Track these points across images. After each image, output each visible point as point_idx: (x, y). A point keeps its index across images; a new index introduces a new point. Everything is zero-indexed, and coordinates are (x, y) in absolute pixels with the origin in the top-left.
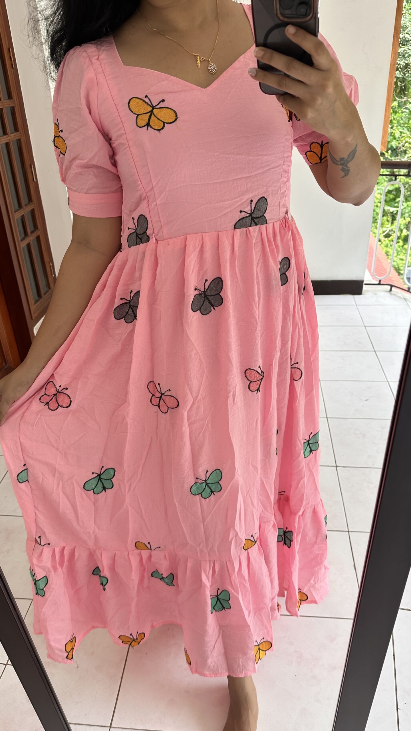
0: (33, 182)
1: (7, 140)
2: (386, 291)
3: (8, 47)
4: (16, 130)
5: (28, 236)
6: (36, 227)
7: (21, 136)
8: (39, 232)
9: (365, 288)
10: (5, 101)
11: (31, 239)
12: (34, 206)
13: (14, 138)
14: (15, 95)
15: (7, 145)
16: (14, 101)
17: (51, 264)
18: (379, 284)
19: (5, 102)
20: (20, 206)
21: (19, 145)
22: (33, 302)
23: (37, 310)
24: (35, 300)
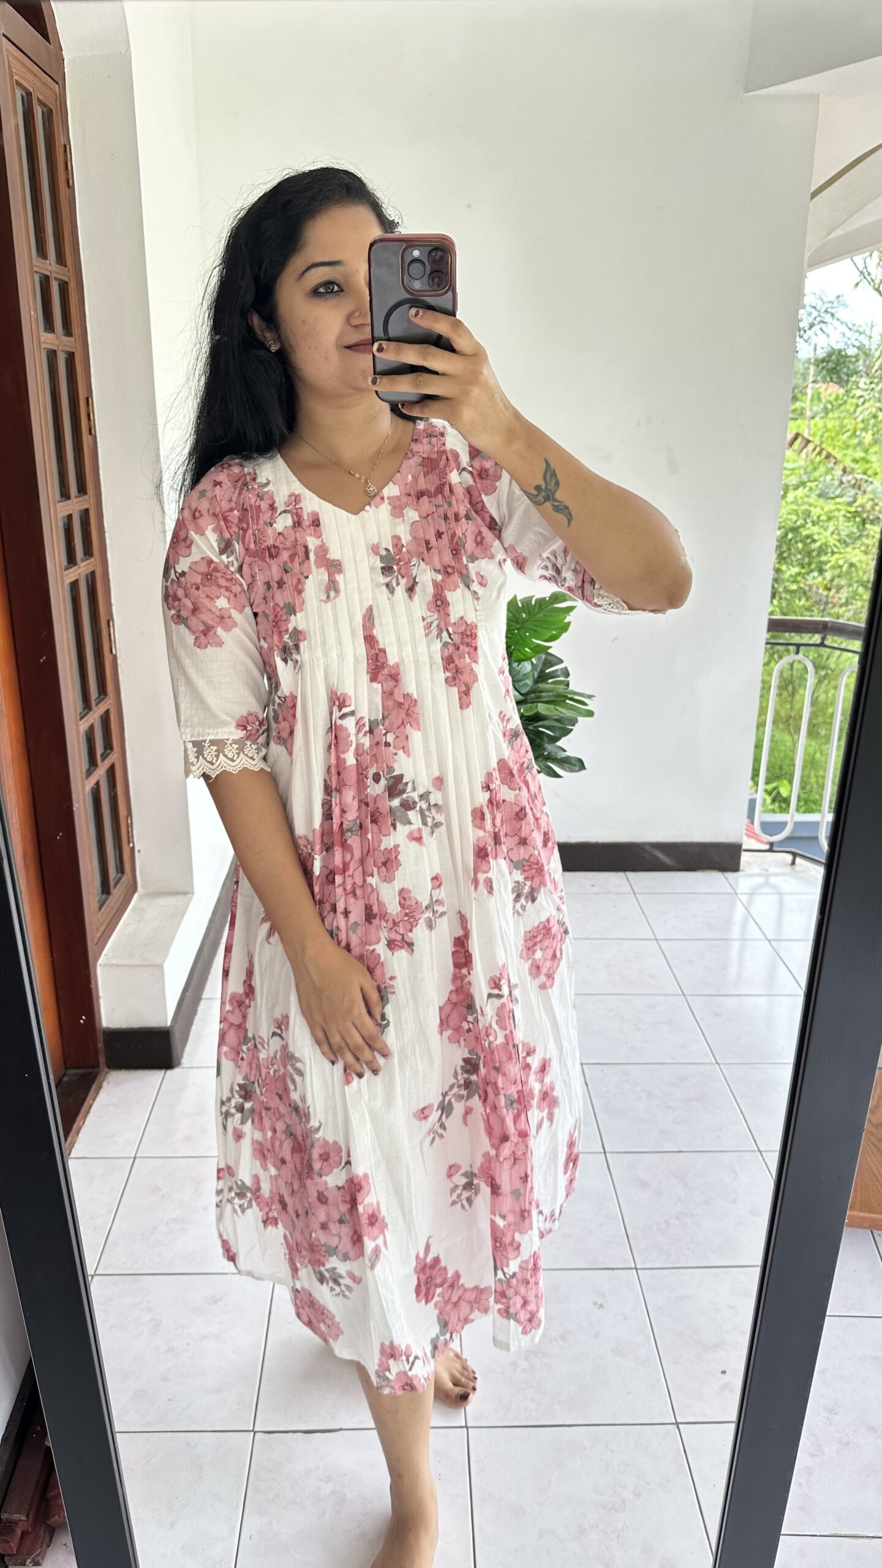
0: (111, 655)
1: (74, 576)
2: (785, 865)
3: (86, 395)
4: (88, 552)
5: (96, 766)
6: (108, 746)
7: (96, 566)
8: (115, 756)
9: (745, 857)
10: (77, 500)
11: (101, 772)
12: (110, 703)
13: (85, 570)
14: (91, 487)
15: (74, 585)
16: (90, 498)
17: (129, 820)
18: (771, 850)
19: (78, 502)
20: (87, 706)
21: (90, 582)
22: (97, 906)
23: (103, 923)
24: (99, 902)
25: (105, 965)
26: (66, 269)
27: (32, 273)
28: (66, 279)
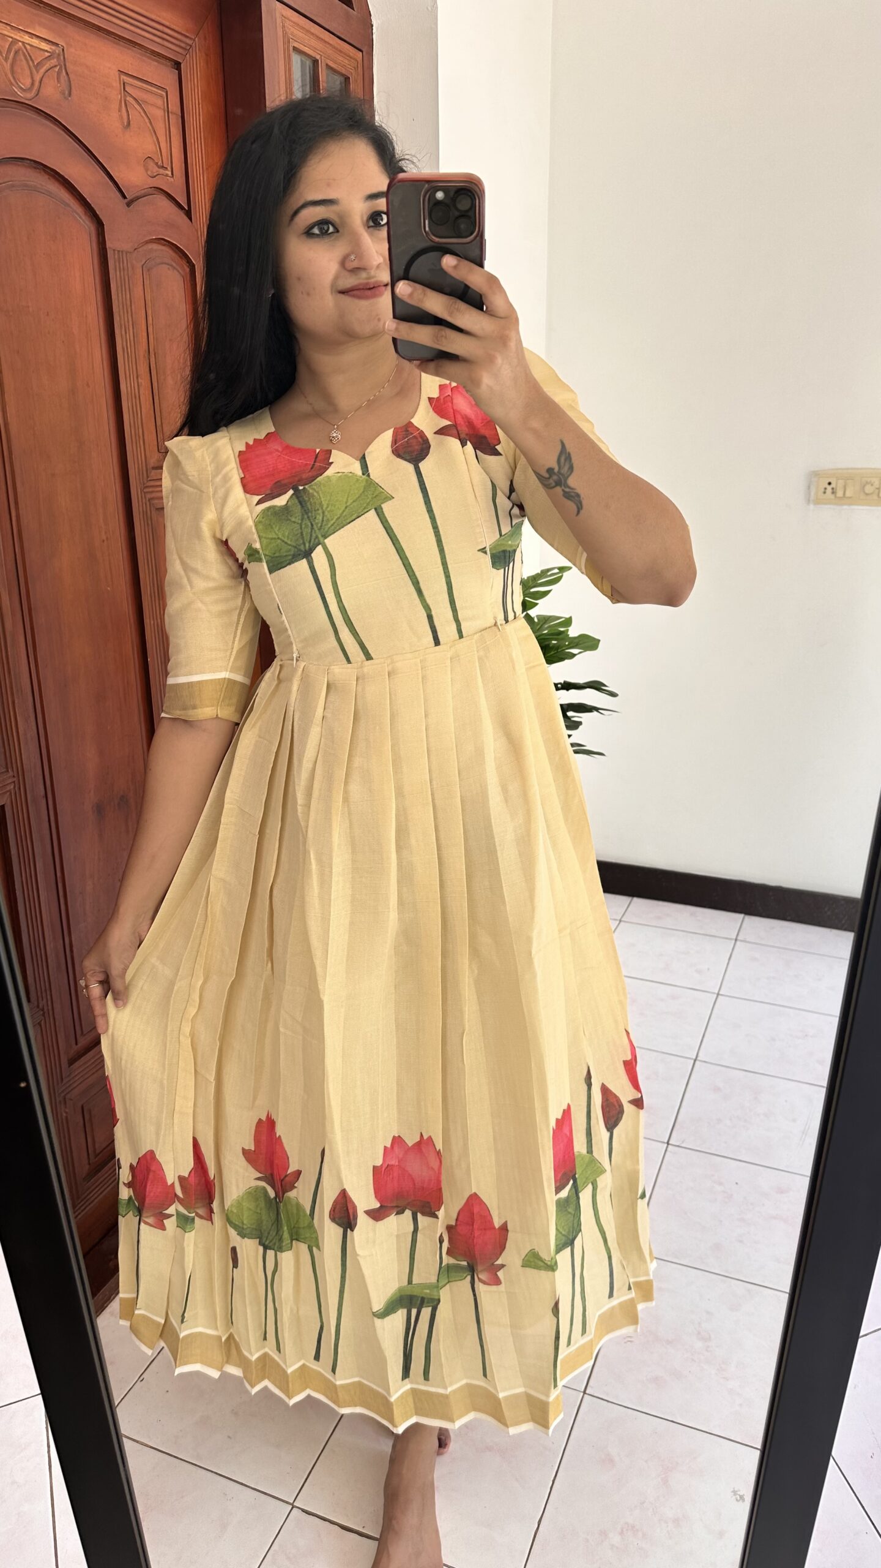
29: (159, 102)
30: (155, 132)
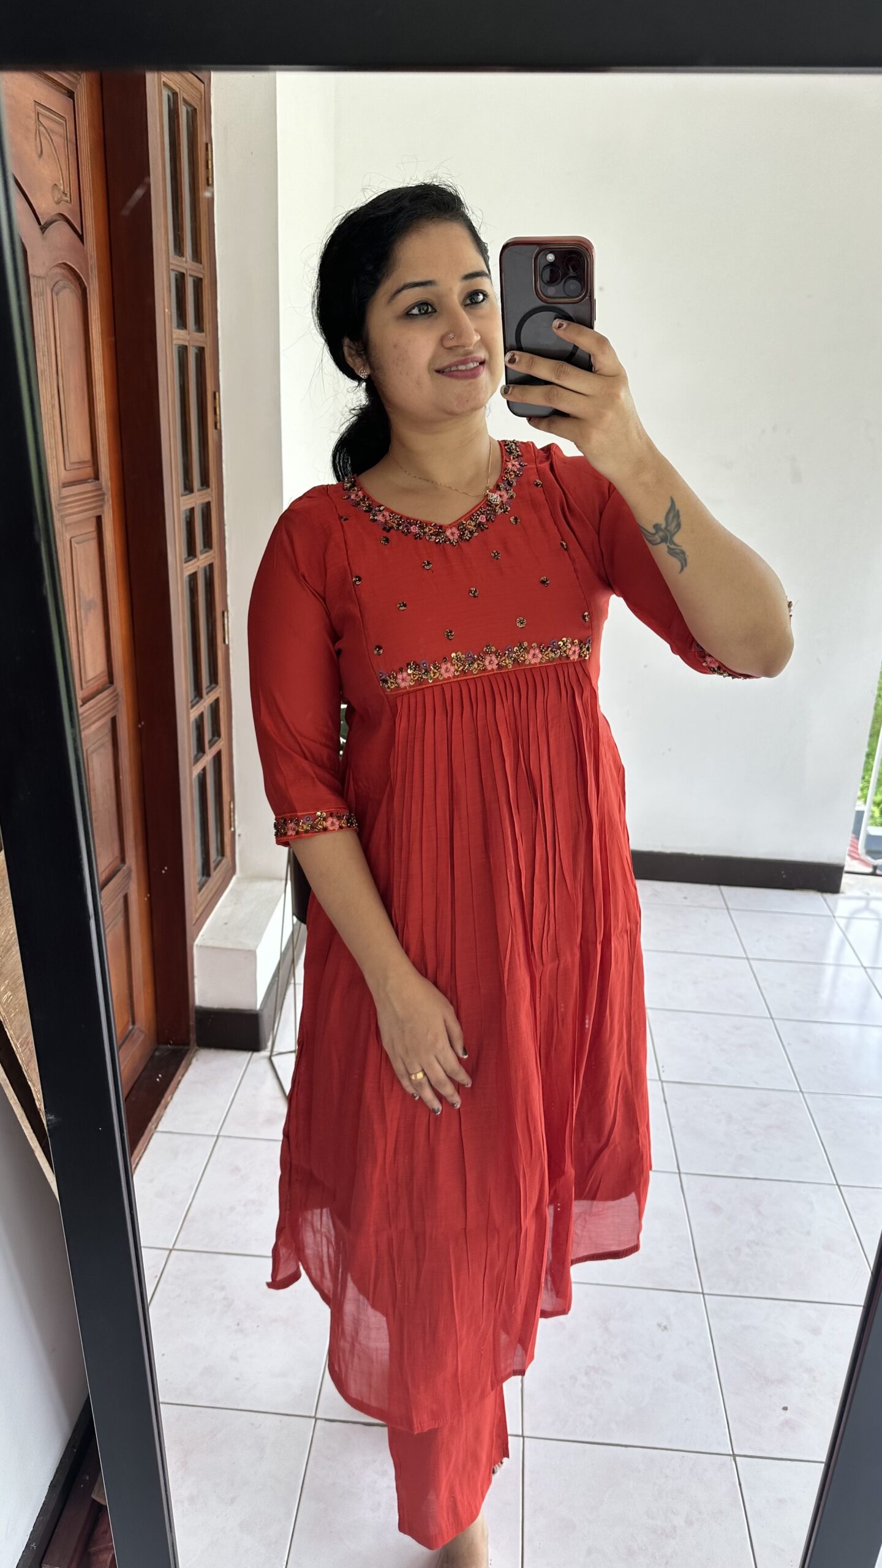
0: (223, 645)
1: (193, 568)
3: (213, 390)
4: (208, 545)
5: (204, 752)
6: (216, 732)
7: (214, 557)
8: (221, 743)
9: (846, 879)
10: (200, 493)
11: (207, 759)
12: (220, 692)
13: (204, 562)
14: (213, 480)
15: (193, 577)
16: (212, 490)
17: (232, 806)
18: (874, 874)
19: (200, 496)
20: (198, 693)
21: (208, 573)
22: (197, 887)
23: (201, 905)
24: (199, 883)
25: (201, 946)
26: (201, 266)
27: (169, 270)
28: (201, 276)
29: (61, 130)
30: (58, 159)
